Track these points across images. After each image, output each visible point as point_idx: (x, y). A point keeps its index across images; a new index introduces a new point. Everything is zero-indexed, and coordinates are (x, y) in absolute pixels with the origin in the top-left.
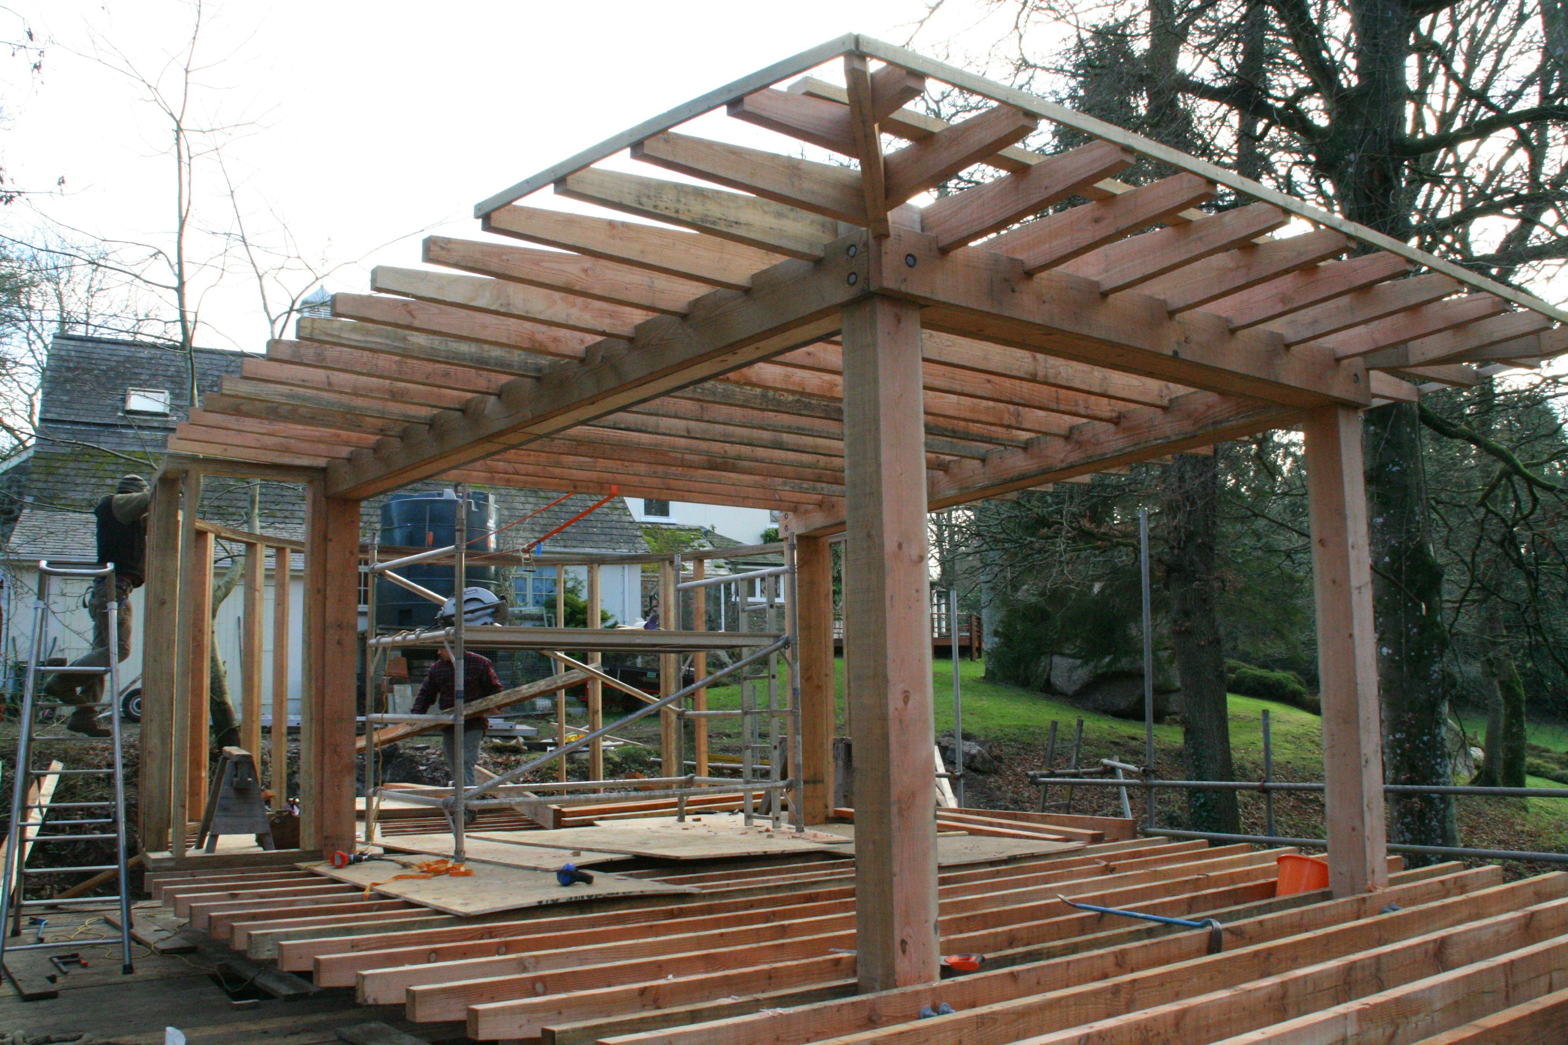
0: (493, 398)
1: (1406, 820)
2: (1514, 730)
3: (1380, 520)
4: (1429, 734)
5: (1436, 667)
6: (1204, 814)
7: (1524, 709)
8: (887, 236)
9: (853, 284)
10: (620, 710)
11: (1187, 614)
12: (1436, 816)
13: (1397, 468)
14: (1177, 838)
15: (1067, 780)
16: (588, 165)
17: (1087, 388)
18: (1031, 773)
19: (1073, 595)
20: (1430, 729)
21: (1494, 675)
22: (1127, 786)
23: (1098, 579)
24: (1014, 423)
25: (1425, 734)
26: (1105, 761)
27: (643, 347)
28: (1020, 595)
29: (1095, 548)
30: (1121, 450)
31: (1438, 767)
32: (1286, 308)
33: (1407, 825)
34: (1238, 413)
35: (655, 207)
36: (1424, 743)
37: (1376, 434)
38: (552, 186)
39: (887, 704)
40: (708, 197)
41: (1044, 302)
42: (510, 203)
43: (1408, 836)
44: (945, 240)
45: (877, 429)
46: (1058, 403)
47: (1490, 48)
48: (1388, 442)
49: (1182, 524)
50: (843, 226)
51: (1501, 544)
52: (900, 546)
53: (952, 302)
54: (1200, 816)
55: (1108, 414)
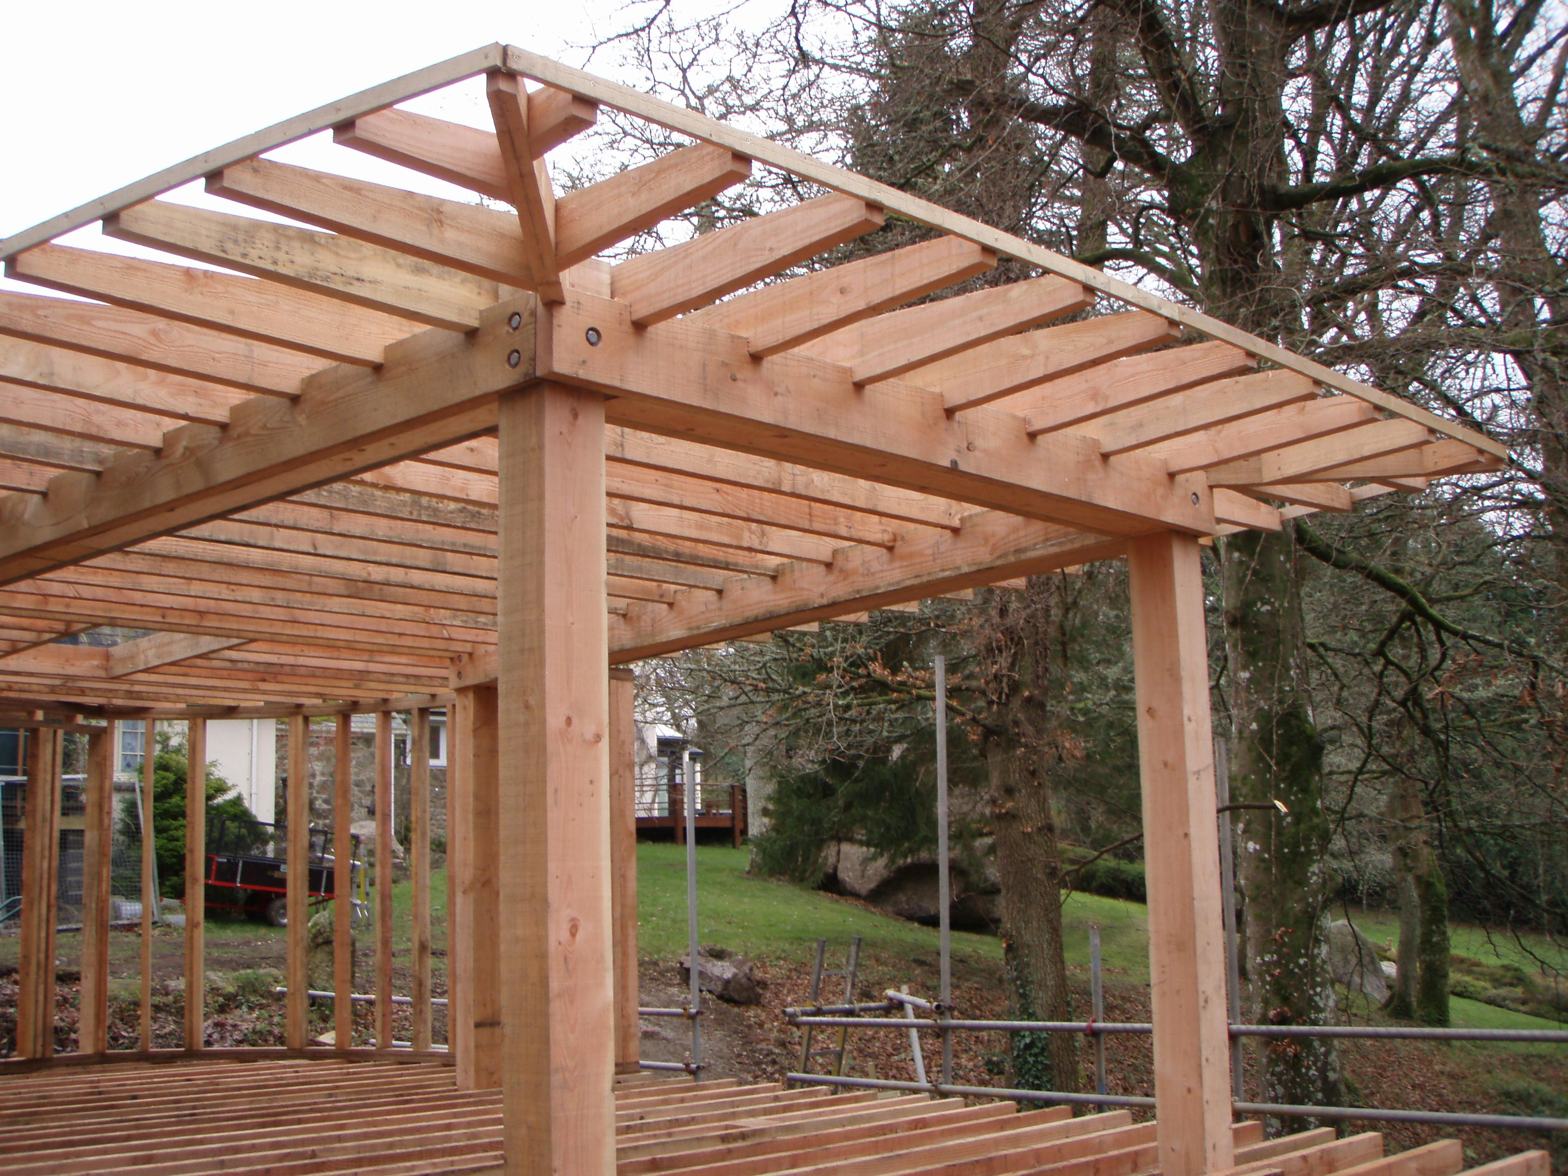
0: (36, 498)
1: (1277, 1069)
2: (1434, 939)
3: (1245, 675)
4: (1306, 955)
5: (1315, 868)
6: (1031, 1060)
7: (1446, 913)
8: (562, 303)
9: (515, 366)
10: (243, 917)
11: (1009, 791)
12: (1315, 1063)
13: (1268, 608)
14: (979, 1097)
15: (837, 1019)
16: (151, 196)
17: (849, 502)
18: (790, 1010)
19: (861, 764)
20: (1307, 949)
21: (1410, 870)
22: (919, 1027)
23: (899, 739)
24: (757, 546)
25: (1302, 956)
26: (891, 992)
27: (239, 437)
28: (797, 761)
29: (890, 702)
30: (898, 583)
31: (1317, 998)
32: (1099, 409)
33: (1279, 1076)
34: (1047, 540)
35: (245, 255)
36: (1300, 967)
37: (1241, 563)
38: (100, 223)
39: (546, 937)
40: (320, 244)
41: (776, 394)
42: (47, 241)
43: (1280, 1090)
44: (642, 311)
45: (541, 563)
46: (811, 521)
47: (1399, 71)
48: (1255, 573)
49: (1004, 672)
50: (505, 290)
51: (1403, 703)
52: (569, 721)
53: (648, 392)
54: (1026, 1062)
55: (877, 537)
